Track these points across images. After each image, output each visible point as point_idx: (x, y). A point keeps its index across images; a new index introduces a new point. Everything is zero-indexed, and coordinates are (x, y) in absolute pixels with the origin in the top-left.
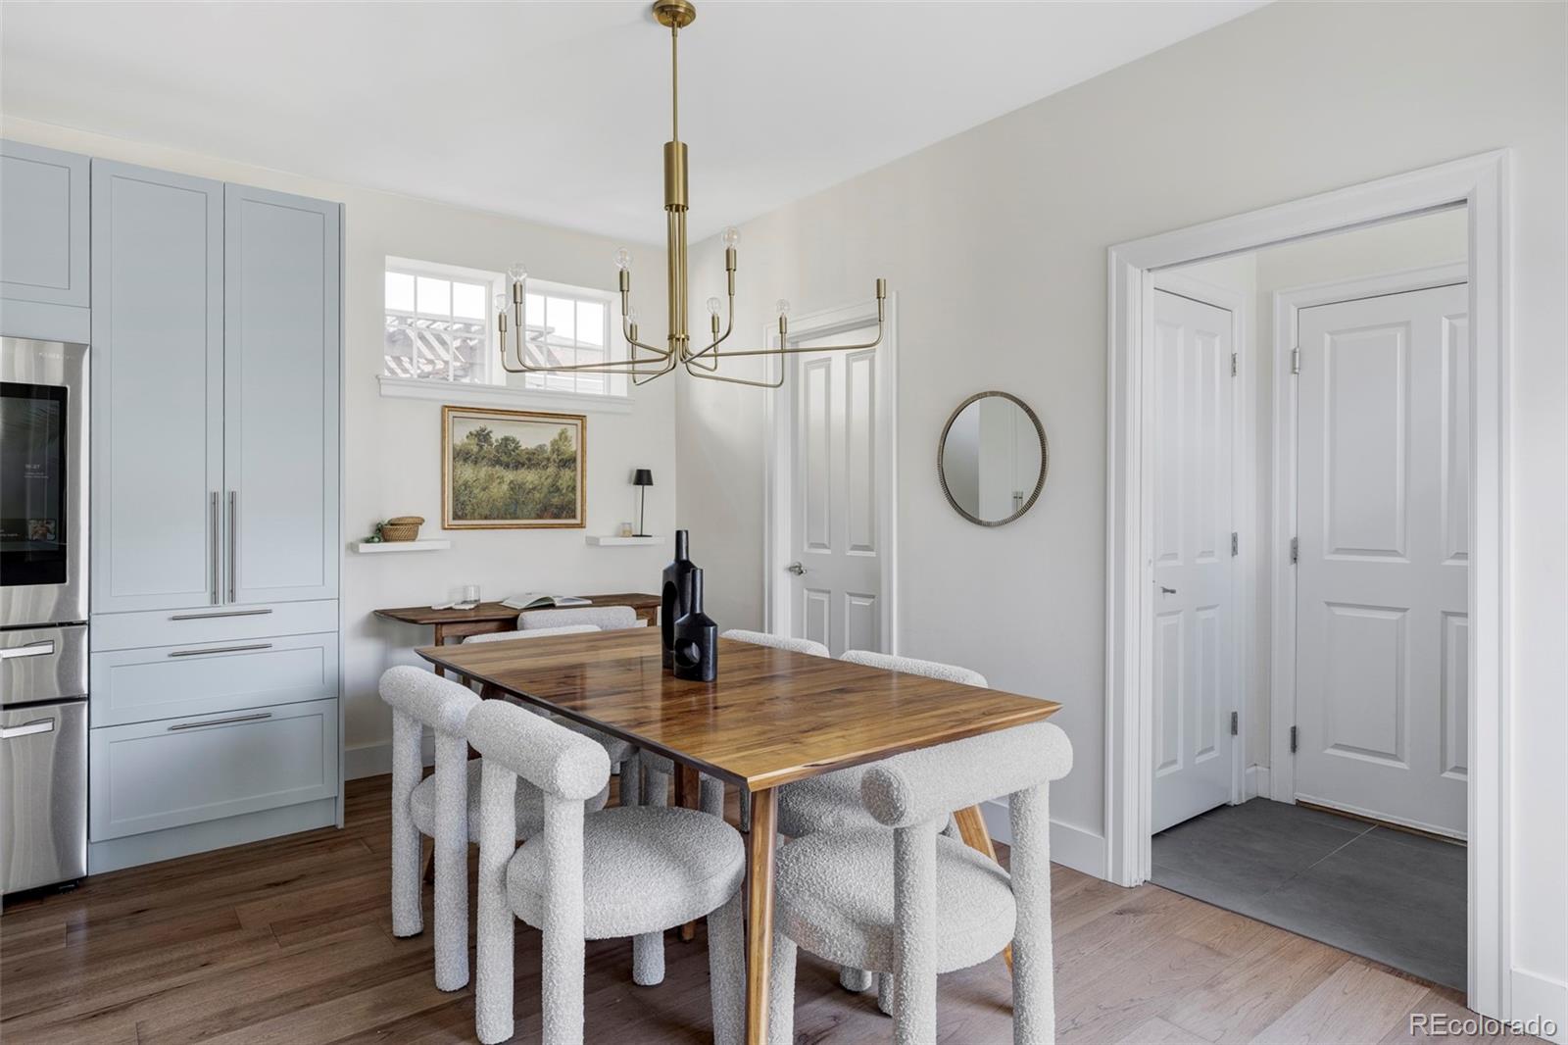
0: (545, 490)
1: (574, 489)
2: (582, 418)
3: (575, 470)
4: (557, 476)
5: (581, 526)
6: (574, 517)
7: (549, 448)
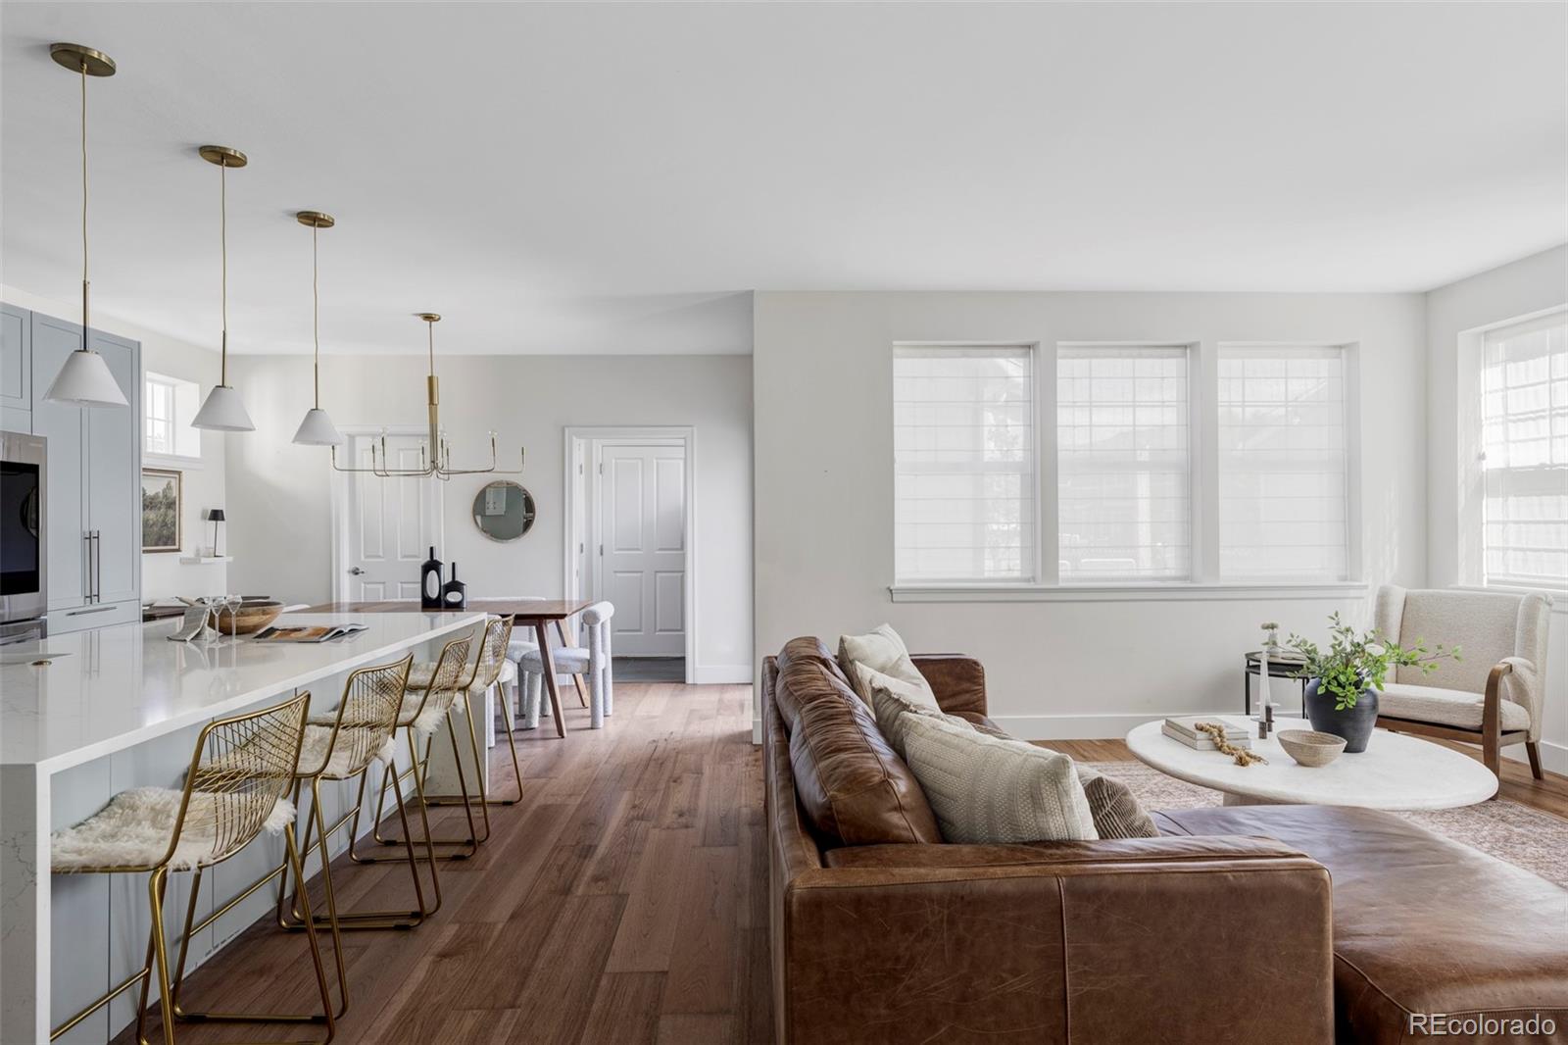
0: (159, 525)
1: (174, 525)
2: (179, 473)
3: (175, 510)
4: (166, 515)
5: (179, 550)
6: (175, 544)
7: (161, 495)
